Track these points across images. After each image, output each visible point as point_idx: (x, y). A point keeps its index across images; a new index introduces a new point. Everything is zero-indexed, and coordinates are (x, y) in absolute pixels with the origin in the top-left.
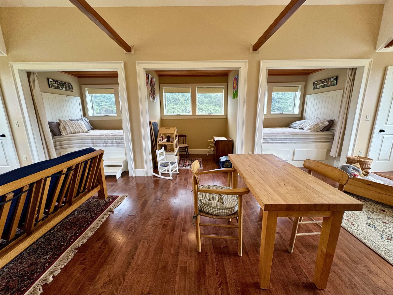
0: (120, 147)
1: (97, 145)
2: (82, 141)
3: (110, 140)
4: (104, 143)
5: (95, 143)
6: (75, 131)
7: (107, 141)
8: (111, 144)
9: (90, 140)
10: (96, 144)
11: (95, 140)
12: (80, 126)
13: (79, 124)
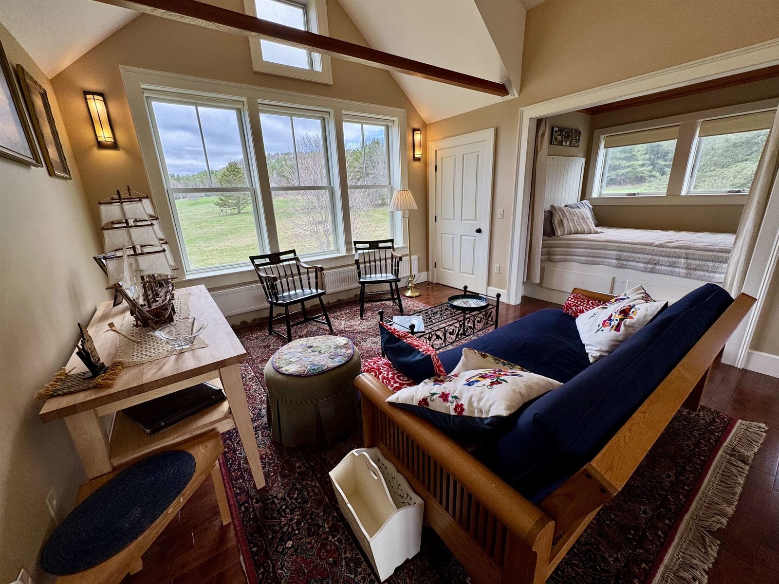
0: (696, 279)
1: (626, 265)
2: (595, 251)
3: (668, 257)
4: (648, 263)
5: (624, 260)
6: (578, 230)
7: (657, 258)
8: (669, 269)
9: (614, 253)
10: (625, 263)
11: (625, 254)
12: (584, 219)
13: (583, 216)
